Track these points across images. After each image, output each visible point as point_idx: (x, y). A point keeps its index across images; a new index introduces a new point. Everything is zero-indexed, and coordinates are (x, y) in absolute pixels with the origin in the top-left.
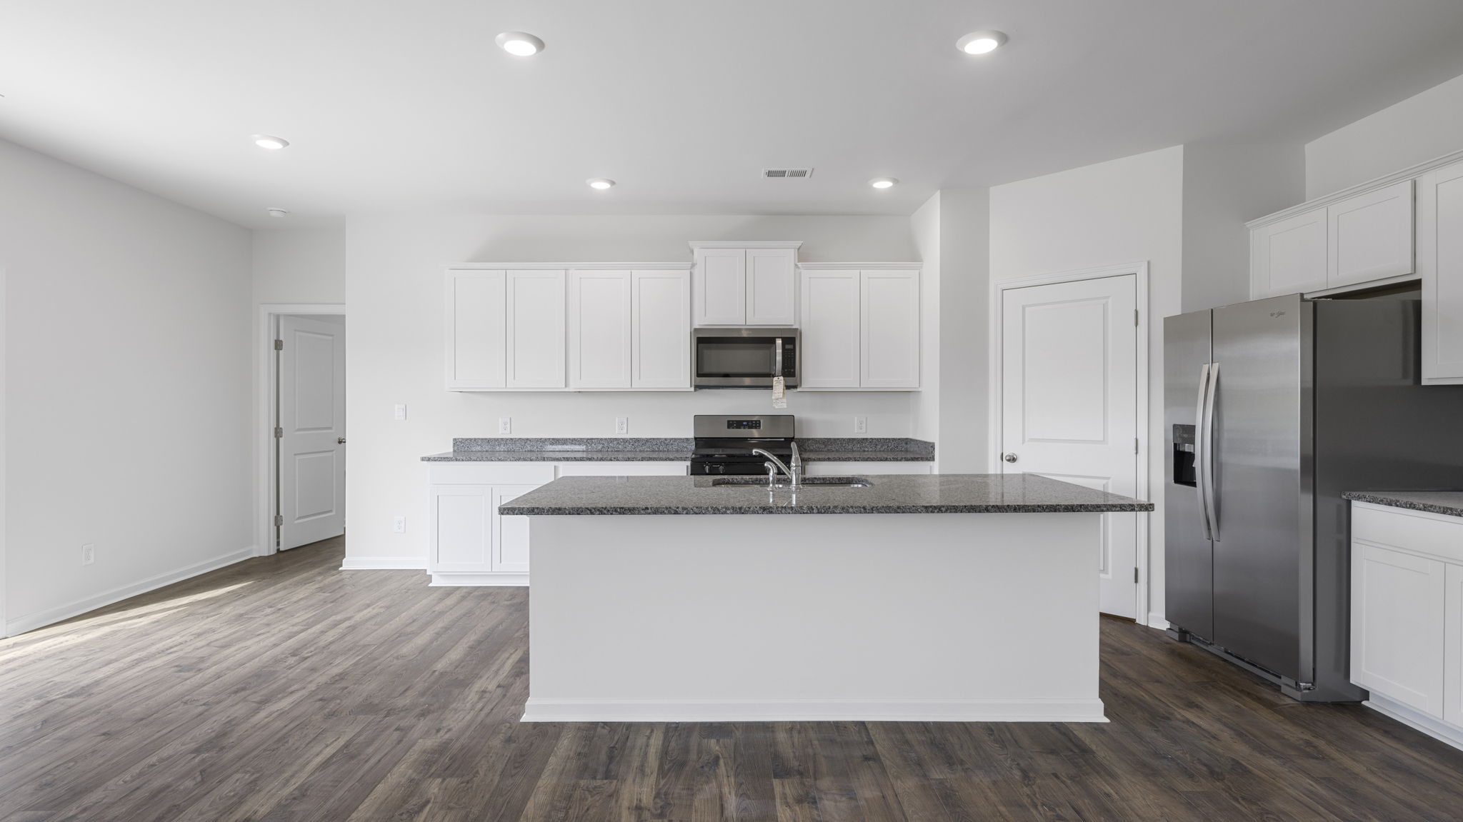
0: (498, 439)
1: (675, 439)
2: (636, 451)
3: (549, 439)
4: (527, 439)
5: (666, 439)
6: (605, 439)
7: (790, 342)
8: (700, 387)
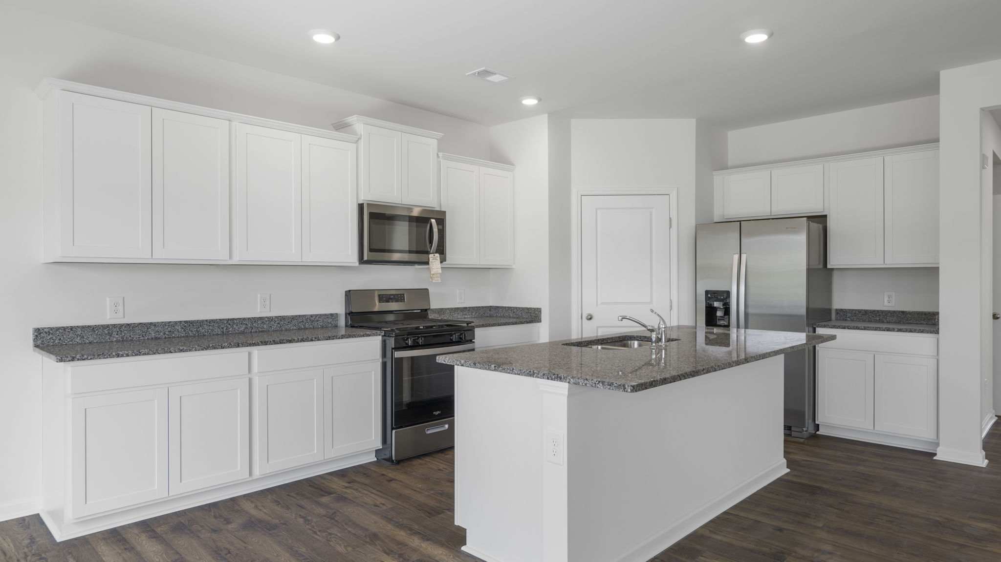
0: (108, 326)
1: (320, 315)
2: (282, 330)
3: (181, 322)
4: (151, 324)
5: (312, 316)
6: (249, 319)
7: (441, 222)
8: (369, 262)
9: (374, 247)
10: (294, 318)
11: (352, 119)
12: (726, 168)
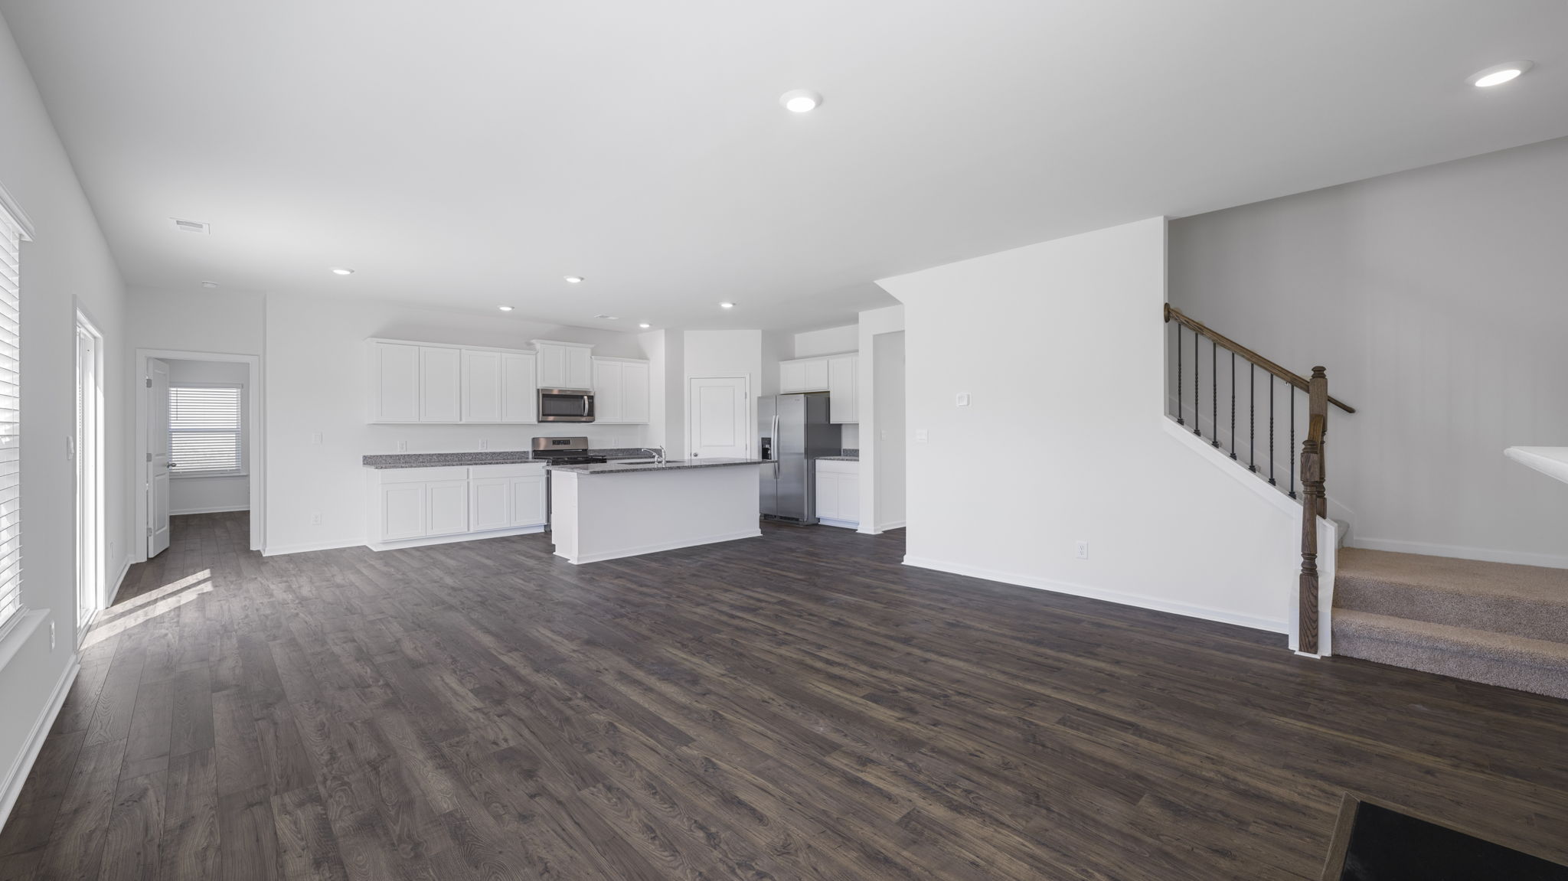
1: (517, 451)
7: (591, 398)
8: (542, 422)
9: (546, 413)
10: (500, 453)
11: (534, 341)
12: (795, 359)
